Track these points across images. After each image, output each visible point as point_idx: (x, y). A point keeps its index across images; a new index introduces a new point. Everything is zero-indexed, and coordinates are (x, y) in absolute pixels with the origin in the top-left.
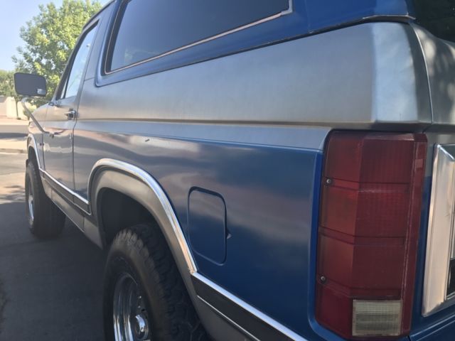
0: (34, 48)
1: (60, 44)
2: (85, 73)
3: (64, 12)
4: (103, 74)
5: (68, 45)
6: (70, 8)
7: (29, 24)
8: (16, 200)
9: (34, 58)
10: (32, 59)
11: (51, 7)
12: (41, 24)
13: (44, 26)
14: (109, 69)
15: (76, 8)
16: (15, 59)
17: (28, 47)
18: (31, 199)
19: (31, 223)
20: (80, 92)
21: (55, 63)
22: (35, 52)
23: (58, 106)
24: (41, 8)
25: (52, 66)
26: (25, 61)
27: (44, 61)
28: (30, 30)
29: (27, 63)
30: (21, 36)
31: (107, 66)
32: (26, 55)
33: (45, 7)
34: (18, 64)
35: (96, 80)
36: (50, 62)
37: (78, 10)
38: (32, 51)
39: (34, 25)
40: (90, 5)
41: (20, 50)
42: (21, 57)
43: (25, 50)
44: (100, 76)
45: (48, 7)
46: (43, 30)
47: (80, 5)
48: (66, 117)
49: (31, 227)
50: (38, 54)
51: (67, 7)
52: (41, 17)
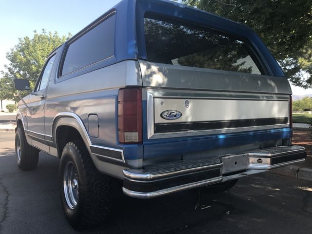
0: (15, 64)
1: (32, 61)
2: (50, 78)
3: (35, 42)
4: (58, 77)
5: (37, 62)
6: (39, 39)
7: (12, 50)
8: (8, 155)
9: (15, 71)
10: (14, 72)
11: (27, 39)
12: (20, 49)
13: (22, 50)
14: (61, 75)
15: (43, 39)
16: (3, 72)
17: (11, 64)
18: (19, 148)
19: (19, 162)
20: (47, 87)
21: (28, 73)
22: (16, 67)
23: (36, 95)
24: (20, 39)
25: (27, 75)
26: (9, 73)
27: (22, 73)
28: (12, 53)
29: (10, 74)
30: (7, 58)
31: (60, 73)
32: (9, 69)
33: (23, 39)
34: (4, 75)
35: (55, 81)
36: (25, 73)
37: (44, 41)
38: (14, 66)
39: (15, 50)
40: (52, 37)
41: (6, 66)
42: (6, 71)
43: (9, 66)
44: (57, 79)
45: (25, 38)
46: (21, 53)
47: (46, 37)
48: (40, 99)
49: (19, 164)
50: (17, 69)
51: (37, 39)
52: (20, 45)
